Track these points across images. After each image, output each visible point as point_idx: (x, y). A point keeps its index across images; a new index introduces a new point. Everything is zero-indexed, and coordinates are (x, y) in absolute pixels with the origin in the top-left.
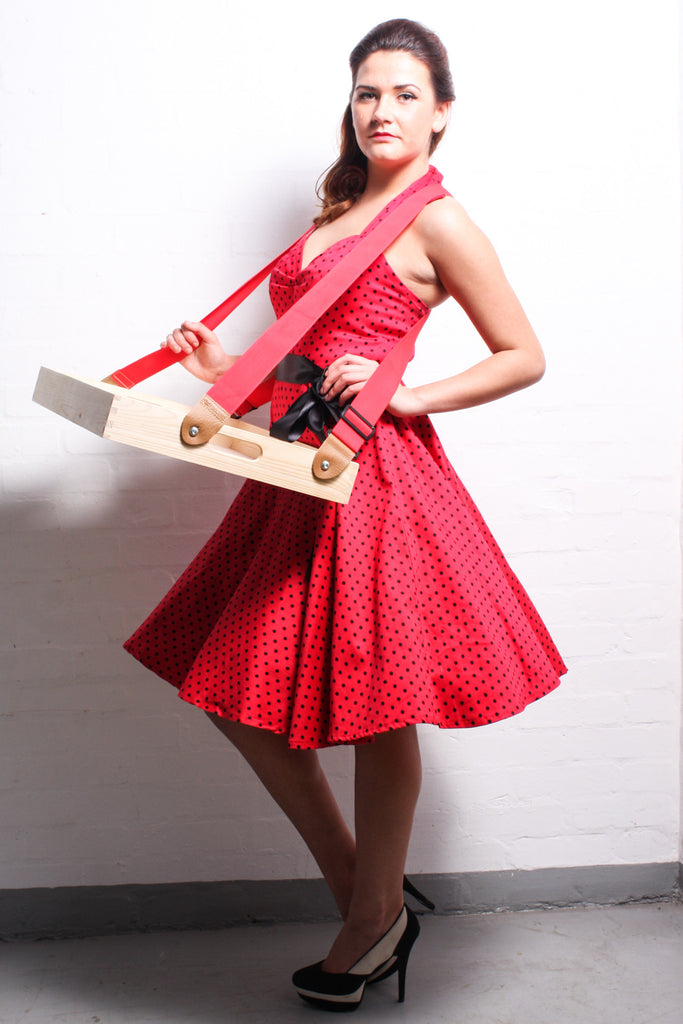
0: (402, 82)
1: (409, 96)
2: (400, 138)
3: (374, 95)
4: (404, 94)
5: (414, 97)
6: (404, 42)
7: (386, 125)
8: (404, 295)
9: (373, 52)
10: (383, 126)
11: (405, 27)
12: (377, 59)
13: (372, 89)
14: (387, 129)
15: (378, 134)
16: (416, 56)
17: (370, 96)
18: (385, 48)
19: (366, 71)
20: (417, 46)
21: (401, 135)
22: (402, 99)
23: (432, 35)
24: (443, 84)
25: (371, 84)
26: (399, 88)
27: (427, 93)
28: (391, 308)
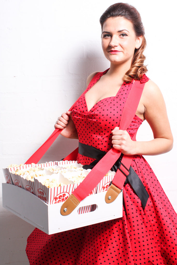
0: (121, 29)
1: (125, 35)
2: (122, 52)
3: (110, 35)
4: (123, 34)
5: (126, 35)
6: (120, 13)
7: (115, 47)
8: (137, 120)
9: (108, 18)
10: (114, 48)
11: (121, 6)
12: (110, 21)
13: (109, 33)
14: (116, 49)
15: (112, 51)
16: (126, 18)
17: (108, 36)
18: (113, 16)
19: (106, 26)
20: (127, 14)
21: (123, 51)
22: (121, 36)
23: (133, 8)
24: (139, 29)
25: (108, 31)
26: (120, 31)
27: (132, 33)
28: (132, 126)
